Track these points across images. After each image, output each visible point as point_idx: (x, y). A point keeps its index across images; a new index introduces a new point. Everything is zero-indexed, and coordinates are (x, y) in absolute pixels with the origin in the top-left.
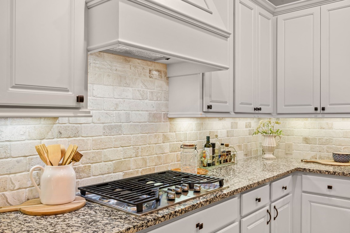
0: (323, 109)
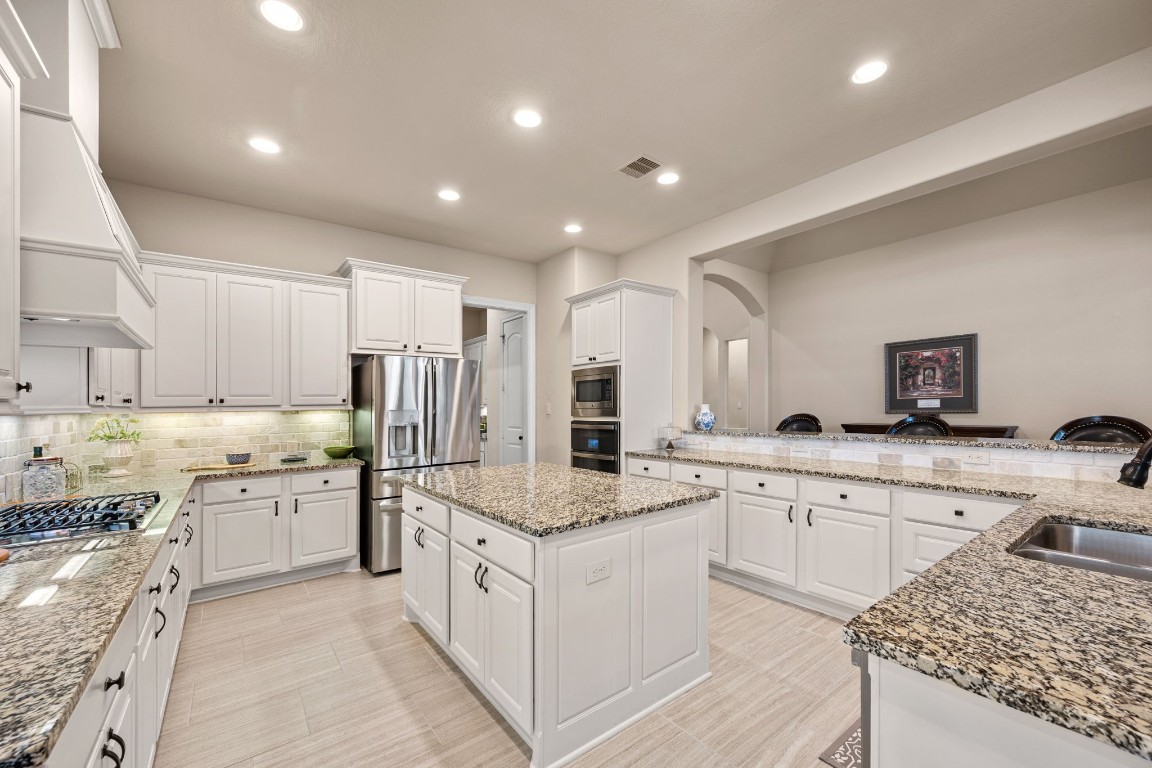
0: (222, 401)
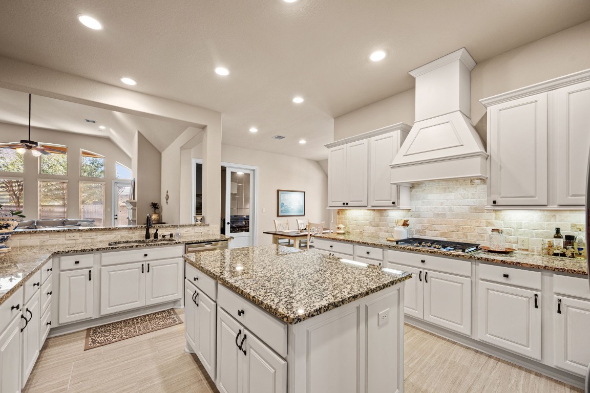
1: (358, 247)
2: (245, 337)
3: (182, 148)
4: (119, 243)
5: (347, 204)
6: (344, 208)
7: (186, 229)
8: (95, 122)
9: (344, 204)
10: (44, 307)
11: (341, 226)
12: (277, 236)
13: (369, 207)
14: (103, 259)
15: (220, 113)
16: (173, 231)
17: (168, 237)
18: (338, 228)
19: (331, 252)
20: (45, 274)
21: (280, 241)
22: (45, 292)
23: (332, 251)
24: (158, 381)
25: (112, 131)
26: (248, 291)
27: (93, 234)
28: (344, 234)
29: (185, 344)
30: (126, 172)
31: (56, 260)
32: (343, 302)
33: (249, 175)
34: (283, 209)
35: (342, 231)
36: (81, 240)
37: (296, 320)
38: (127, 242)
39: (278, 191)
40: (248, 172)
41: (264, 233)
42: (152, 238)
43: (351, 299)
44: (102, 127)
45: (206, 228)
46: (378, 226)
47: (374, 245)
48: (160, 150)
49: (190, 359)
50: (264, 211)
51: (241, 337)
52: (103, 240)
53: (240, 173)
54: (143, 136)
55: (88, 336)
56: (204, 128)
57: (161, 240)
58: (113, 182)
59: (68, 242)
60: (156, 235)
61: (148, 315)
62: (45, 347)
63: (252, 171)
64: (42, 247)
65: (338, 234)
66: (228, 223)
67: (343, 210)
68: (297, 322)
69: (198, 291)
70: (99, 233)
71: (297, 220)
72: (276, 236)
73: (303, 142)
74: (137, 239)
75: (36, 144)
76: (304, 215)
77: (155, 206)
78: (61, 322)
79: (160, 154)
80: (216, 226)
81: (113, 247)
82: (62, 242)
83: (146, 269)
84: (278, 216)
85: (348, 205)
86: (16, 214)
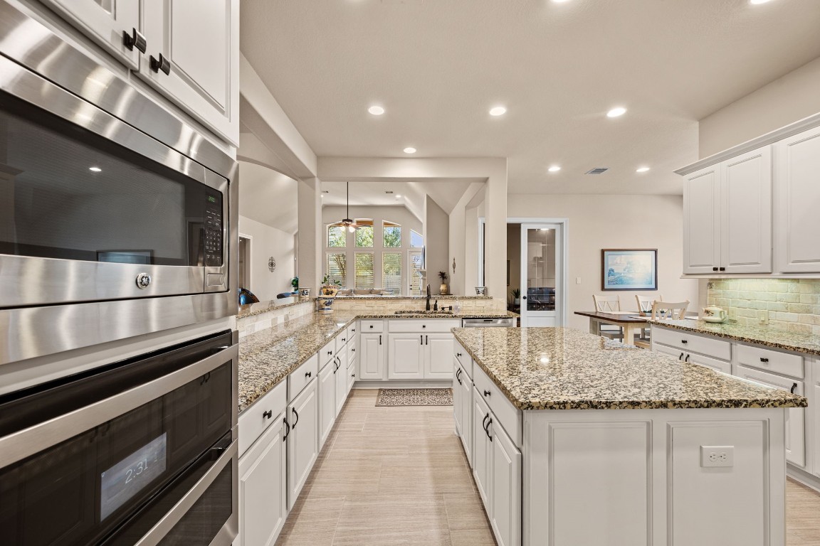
1: (739, 347)
2: (491, 421)
3: (467, 207)
4: (404, 312)
5: (722, 269)
6: (717, 277)
7: (466, 302)
8: (392, 192)
9: (715, 269)
10: (350, 360)
11: (713, 308)
12: (597, 320)
13: (777, 274)
14: (390, 326)
15: (505, 159)
16: (452, 304)
17: (447, 310)
18: (707, 312)
19: (684, 352)
20: (351, 333)
21: (603, 327)
22: (350, 348)
23: (685, 350)
24: (425, 451)
25: (406, 198)
26: (492, 370)
27: (384, 302)
28: (721, 323)
29: (455, 427)
30: (418, 239)
31: (358, 322)
32: (608, 404)
33: (553, 231)
34: (611, 278)
35: (716, 318)
36: (376, 308)
37: (526, 406)
38: (410, 312)
39: (603, 252)
40: (553, 227)
41: (575, 313)
42: (432, 310)
43: (625, 405)
44: (398, 196)
45: (489, 302)
46: (808, 311)
47: (778, 347)
48: (447, 212)
49: (456, 442)
50: (579, 281)
51: (487, 420)
52: (391, 308)
53: (545, 230)
54: (431, 199)
55: (379, 395)
56: (486, 180)
57: (439, 313)
58: (408, 250)
59: (367, 308)
60: (435, 308)
61: (427, 389)
62: (350, 395)
63: (559, 225)
64: (351, 311)
65: (707, 322)
66: (524, 298)
67: (721, 279)
68: (527, 408)
69: (462, 369)
70: (389, 302)
71: (636, 296)
72: (595, 319)
73: (643, 169)
74: (419, 310)
75: (351, 221)
76: (656, 288)
77: (443, 276)
78: (362, 378)
79: (448, 216)
80: (501, 299)
81: (398, 316)
82: (363, 308)
83: (424, 340)
84: (603, 289)
85: (726, 271)
86: (337, 283)
